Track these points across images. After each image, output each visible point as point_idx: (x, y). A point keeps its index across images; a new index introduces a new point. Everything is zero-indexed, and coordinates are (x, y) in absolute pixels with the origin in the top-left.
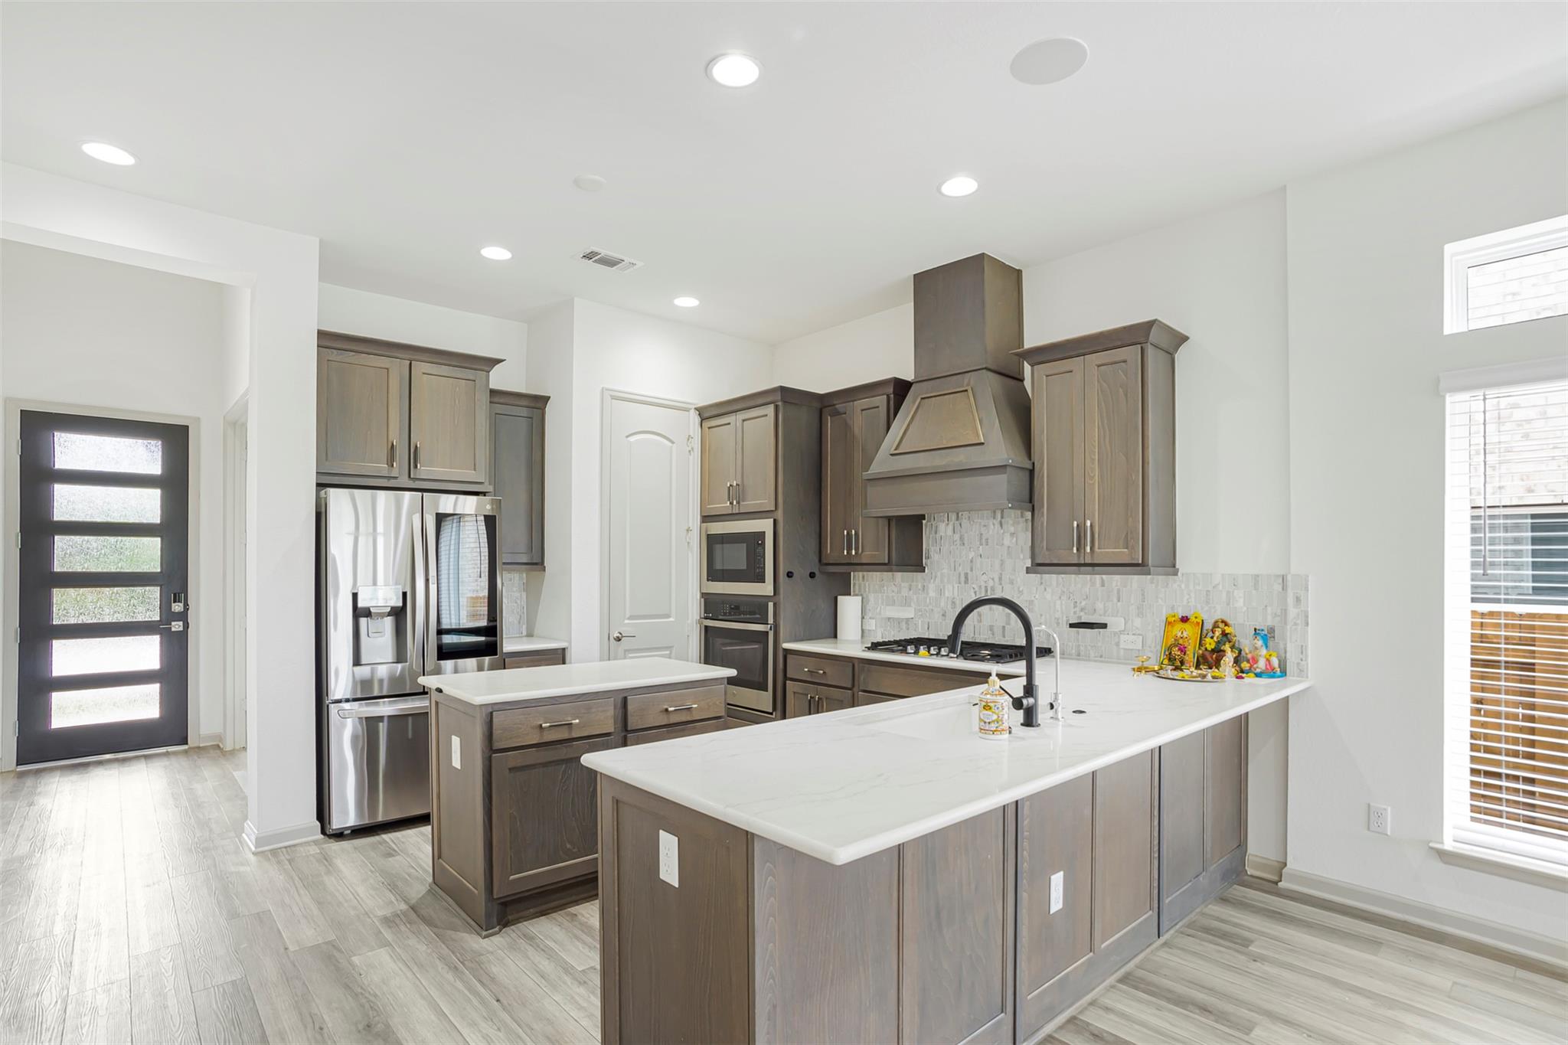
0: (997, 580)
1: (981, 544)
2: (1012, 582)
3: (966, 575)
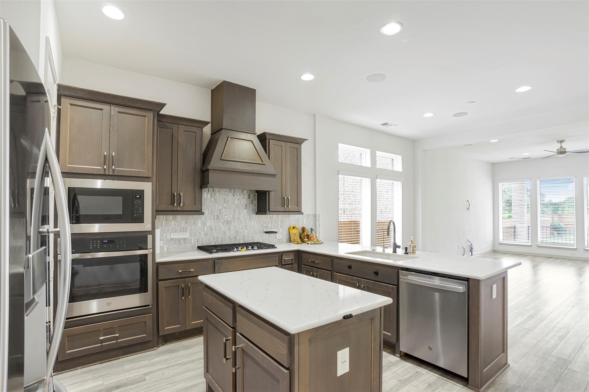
0: (232, 218)
1: (225, 203)
2: (238, 218)
3: (218, 216)
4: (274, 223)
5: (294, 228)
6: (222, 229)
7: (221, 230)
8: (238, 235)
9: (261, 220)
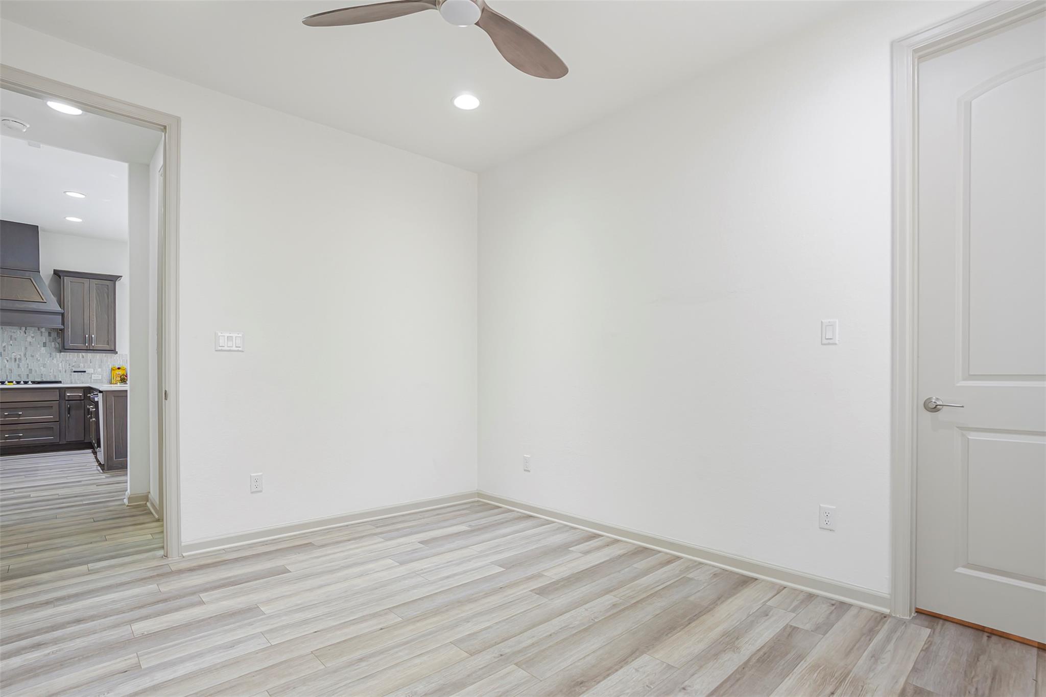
4: (89, 363)
5: (119, 368)
6: (7, 366)
7: (5, 367)
8: (31, 373)
9: (68, 358)
